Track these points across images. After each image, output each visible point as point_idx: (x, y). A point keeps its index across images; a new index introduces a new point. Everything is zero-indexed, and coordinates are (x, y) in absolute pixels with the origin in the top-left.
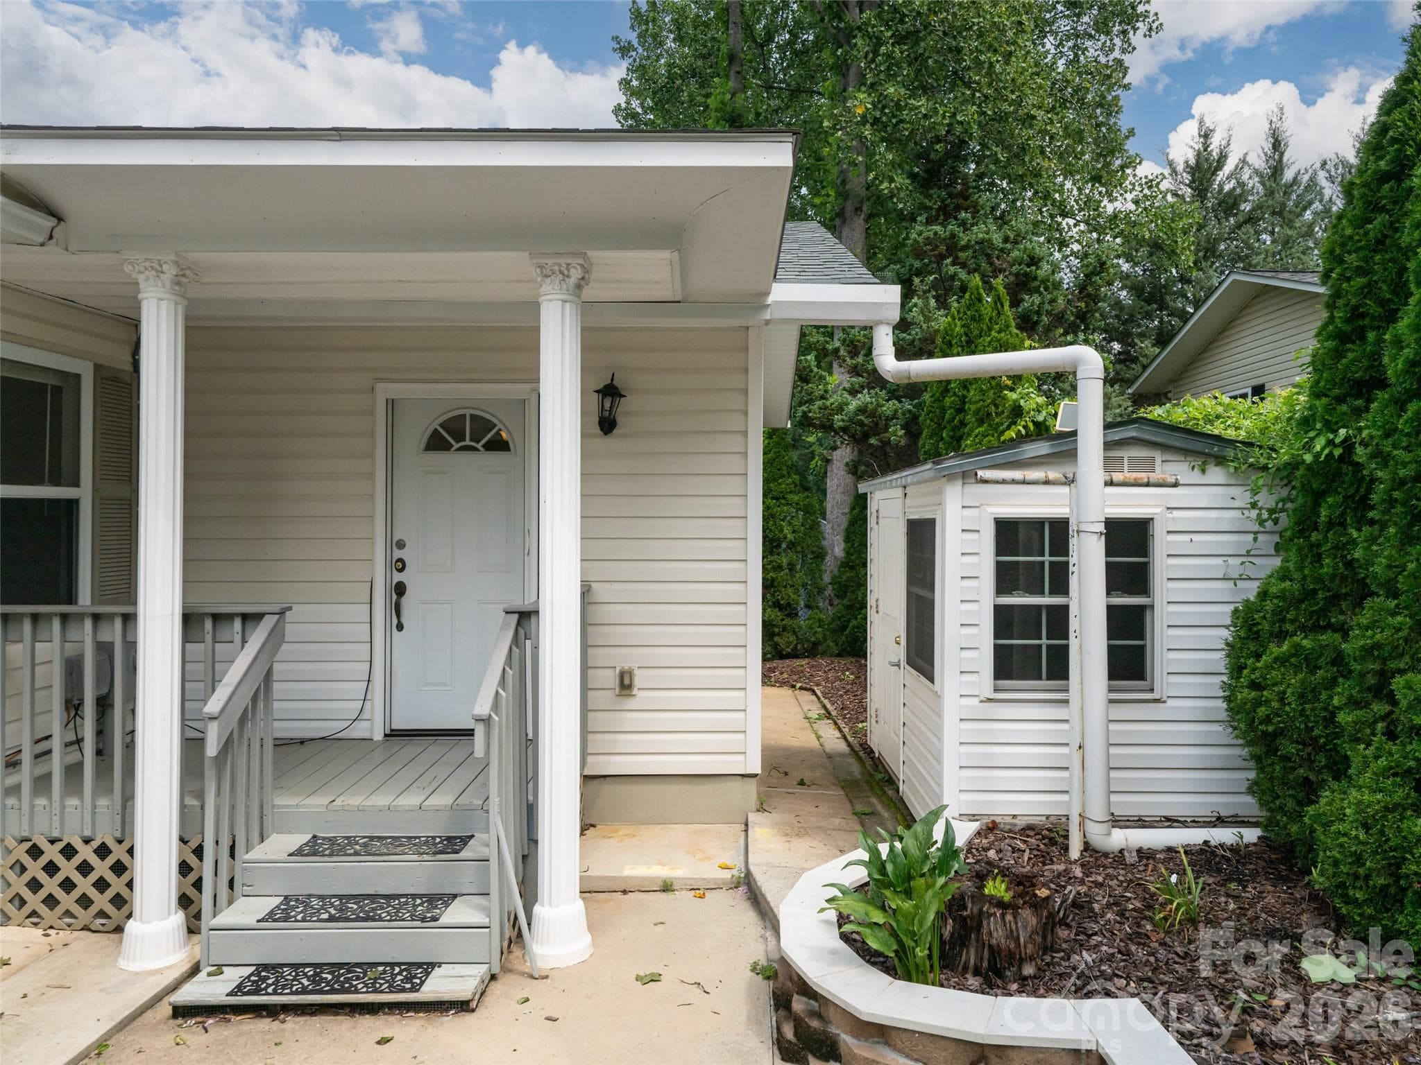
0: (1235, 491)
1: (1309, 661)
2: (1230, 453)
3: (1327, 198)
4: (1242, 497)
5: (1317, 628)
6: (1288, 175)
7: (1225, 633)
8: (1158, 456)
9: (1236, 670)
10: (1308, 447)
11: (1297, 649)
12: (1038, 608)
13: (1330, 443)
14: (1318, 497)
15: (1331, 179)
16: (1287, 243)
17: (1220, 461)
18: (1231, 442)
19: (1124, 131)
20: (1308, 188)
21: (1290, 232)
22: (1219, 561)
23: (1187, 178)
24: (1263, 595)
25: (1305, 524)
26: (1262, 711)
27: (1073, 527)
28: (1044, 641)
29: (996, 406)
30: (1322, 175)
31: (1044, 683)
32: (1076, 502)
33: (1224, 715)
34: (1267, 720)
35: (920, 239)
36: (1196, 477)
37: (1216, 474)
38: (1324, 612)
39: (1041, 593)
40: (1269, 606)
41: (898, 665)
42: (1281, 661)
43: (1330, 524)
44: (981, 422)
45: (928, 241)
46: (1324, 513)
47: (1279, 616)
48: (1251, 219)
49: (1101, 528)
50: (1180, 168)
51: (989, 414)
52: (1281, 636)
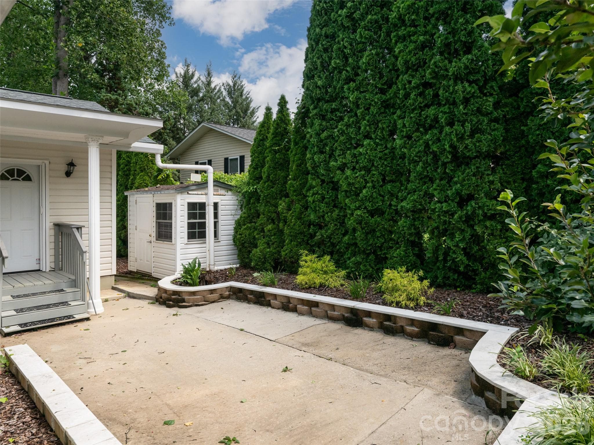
0: (233, 196)
1: (250, 228)
2: (232, 188)
3: (224, 95)
4: (235, 198)
5: (250, 223)
6: (213, 86)
7: (234, 226)
8: (219, 189)
9: (236, 232)
10: (250, 188)
11: (248, 226)
12: (196, 222)
13: (253, 188)
14: (250, 198)
15: (225, 89)
16: (213, 110)
17: (231, 190)
18: (233, 186)
19: (166, 65)
20: (218, 91)
21: (214, 107)
22: (229, 211)
23: (181, 80)
24: (241, 217)
25: (248, 203)
26: (242, 239)
27: (207, 204)
28: (197, 230)
29: (147, 166)
30: (223, 87)
31: (197, 239)
32: (208, 199)
33: (233, 243)
34: (243, 240)
35: (104, 99)
36: (226, 193)
37: (230, 193)
38: (251, 220)
39: (197, 219)
40: (242, 219)
41: (151, 242)
42: (245, 229)
43: (253, 203)
44: (142, 171)
45: (107, 100)
46: (252, 201)
47: (244, 221)
48: (202, 99)
49: (213, 204)
50: (179, 75)
51: (145, 169)
52: (244, 225)
